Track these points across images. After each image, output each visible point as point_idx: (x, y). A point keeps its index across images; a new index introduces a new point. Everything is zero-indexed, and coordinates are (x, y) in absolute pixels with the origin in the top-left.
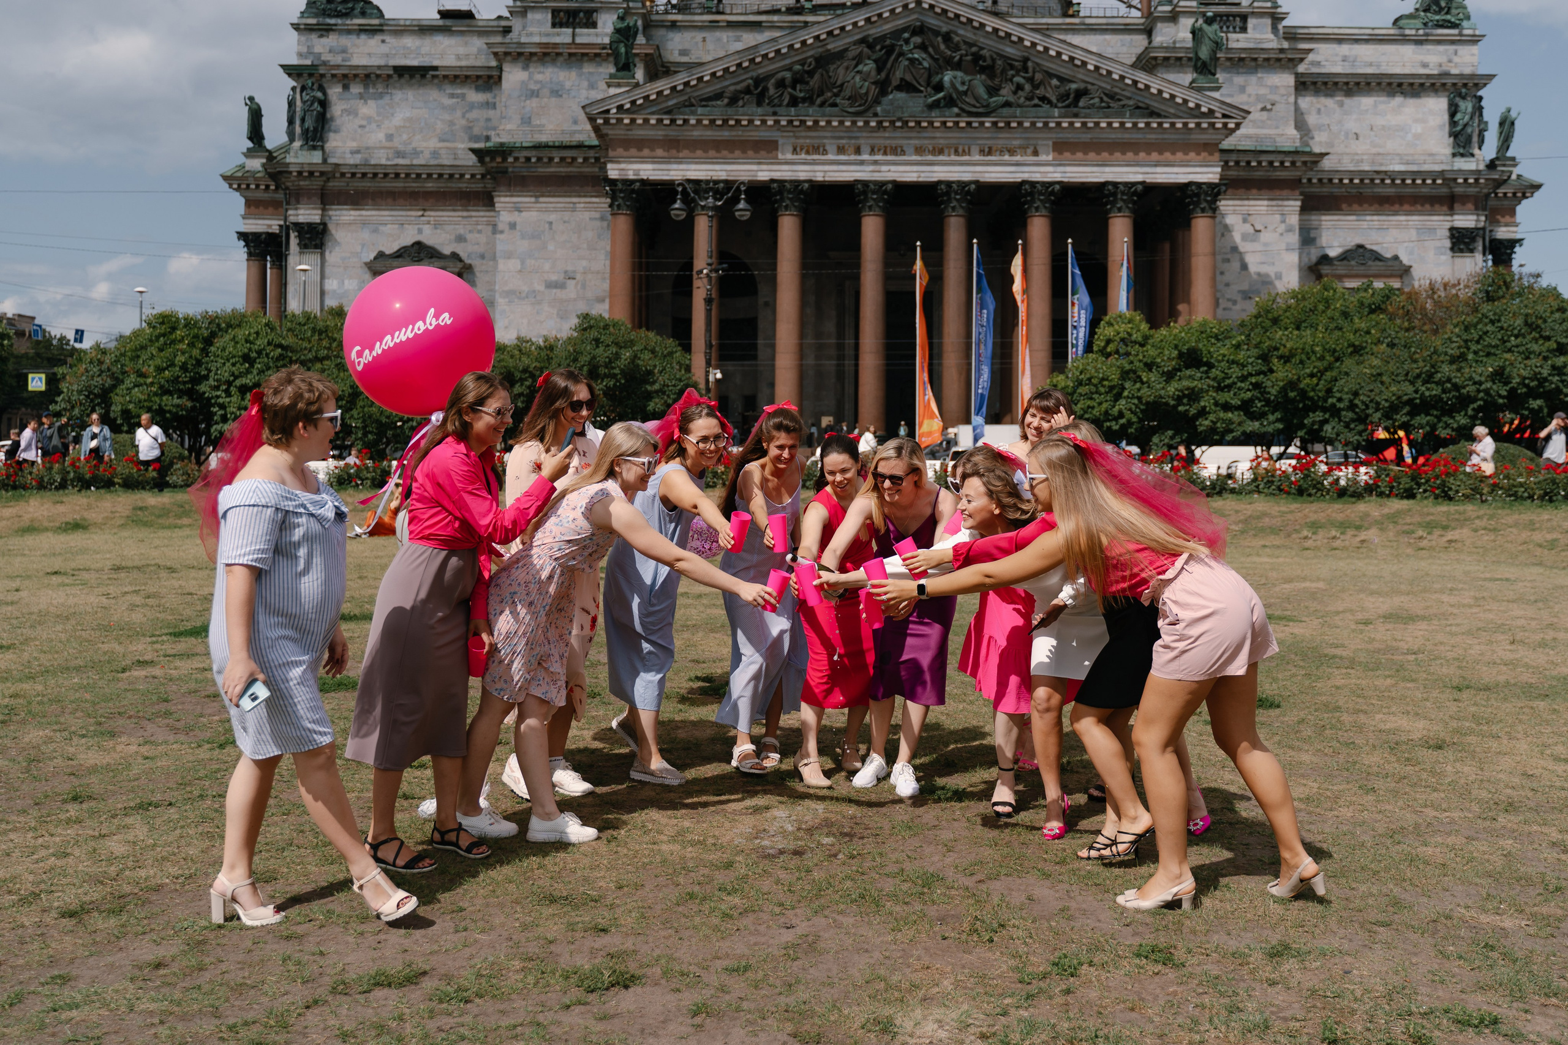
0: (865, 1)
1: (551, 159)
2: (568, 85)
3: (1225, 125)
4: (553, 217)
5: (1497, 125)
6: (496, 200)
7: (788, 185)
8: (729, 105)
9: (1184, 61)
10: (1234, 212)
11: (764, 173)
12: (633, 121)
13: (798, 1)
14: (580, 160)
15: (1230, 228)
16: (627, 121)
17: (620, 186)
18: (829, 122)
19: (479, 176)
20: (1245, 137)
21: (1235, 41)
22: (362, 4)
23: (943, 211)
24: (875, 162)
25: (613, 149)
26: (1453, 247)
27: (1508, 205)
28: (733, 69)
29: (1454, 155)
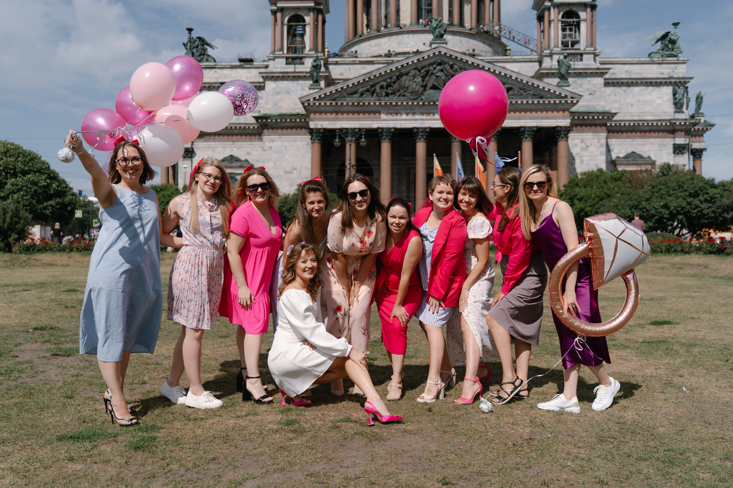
0: (418, 51)
1: (286, 120)
2: (293, 89)
3: (572, 101)
4: (287, 144)
5: (695, 99)
6: (263, 137)
7: (385, 130)
8: (360, 96)
10: (578, 138)
11: (374, 125)
12: (320, 104)
13: (389, 51)
14: (298, 120)
15: (576, 145)
16: (317, 104)
17: (315, 131)
18: (402, 103)
19: (256, 128)
20: (581, 106)
21: (578, 65)
22: (207, 56)
23: (451, 139)
24: (422, 120)
25: (312, 116)
26: (674, 152)
27: (700, 134)
28: (361, 81)
29: (675, 112)
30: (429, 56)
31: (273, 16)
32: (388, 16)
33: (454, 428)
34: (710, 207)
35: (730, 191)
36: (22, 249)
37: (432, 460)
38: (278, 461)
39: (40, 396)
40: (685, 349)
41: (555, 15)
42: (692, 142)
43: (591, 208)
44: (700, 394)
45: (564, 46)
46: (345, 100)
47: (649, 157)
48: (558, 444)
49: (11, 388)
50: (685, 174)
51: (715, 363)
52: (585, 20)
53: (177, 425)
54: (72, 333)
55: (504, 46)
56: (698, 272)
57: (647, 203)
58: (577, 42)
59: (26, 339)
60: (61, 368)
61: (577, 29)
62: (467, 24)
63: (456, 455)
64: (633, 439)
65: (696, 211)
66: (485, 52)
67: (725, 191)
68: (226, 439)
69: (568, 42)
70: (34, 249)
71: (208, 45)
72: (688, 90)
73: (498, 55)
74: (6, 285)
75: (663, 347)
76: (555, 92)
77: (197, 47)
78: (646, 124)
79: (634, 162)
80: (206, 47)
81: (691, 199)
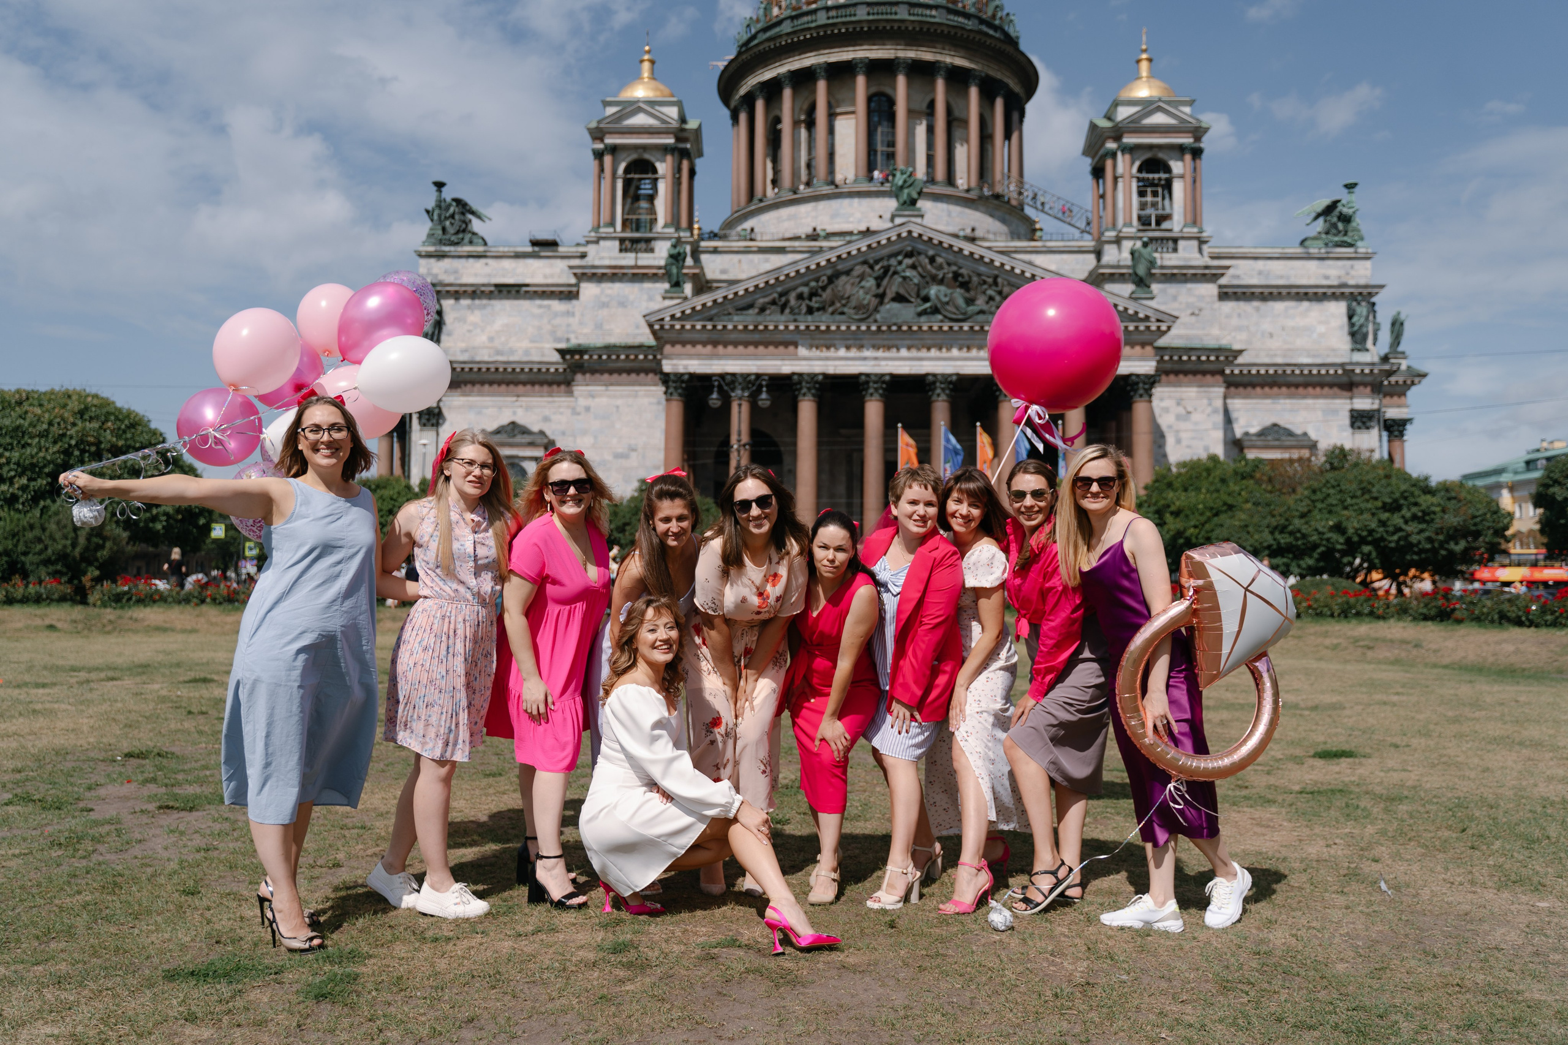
0: (868, 229)
1: (618, 357)
2: (631, 297)
3: (1159, 327)
4: (619, 402)
5: (1389, 325)
6: (575, 388)
7: (806, 377)
8: (759, 313)
9: (1127, 276)
10: (1170, 397)
11: (786, 367)
12: (683, 326)
13: (815, 229)
14: (641, 357)
15: (1166, 410)
16: (678, 327)
17: (672, 377)
18: (838, 327)
19: (561, 370)
20: (1175, 337)
21: (1168, 259)
22: (470, 235)
23: (930, 397)
24: (876, 359)
25: (668, 349)
26: (1352, 425)
27: (1400, 391)
28: (762, 285)
29: (1353, 350)
30: (889, 239)
31: (597, 162)
32: (813, 163)
33: (939, 961)
34: (1421, 531)
35: (1460, 501)
36: (106, 598)
37: (897, 1026)
38: (597, 1024)
39: (134, 889)
40: (1382, 805)
41: (1124, 166)
42: (1386, 406)
43: (1197, 531)
44: (1414, 896)
45: (1143, 224)
46: (730, 320)
47: (1305, 434)
48: (1141, 994)
49: (78, 873)
50: (1374, 467)
51: (1440, 833)
52: (1182, 177)
53: (400, 949)
54: (198, 765)
55: (1030, 223)
56: (1403, 654)
57: (1303, 521)
58: (1167, 217)
59: (108, 775)
60: (176, 835)
61: (1166, 192)
62: (961, 182)
63: (943, 1015)
64: (1287, 985)
65: (1395, 537)
66: (995, 234)
67: (1449, 499)
68: (495, 979)
69: (1150, 216)
70: (129, 599)
71: (473, 213)
72: (1377, 308)
73: (1019, 238)
74: (74, 669)
75: (1340, 802)
76: (1126, 309)
77: (452, 216)
78: (1297, 372)
79: (1277, 443)
80: (470, 216)
81: (1387, 515)
